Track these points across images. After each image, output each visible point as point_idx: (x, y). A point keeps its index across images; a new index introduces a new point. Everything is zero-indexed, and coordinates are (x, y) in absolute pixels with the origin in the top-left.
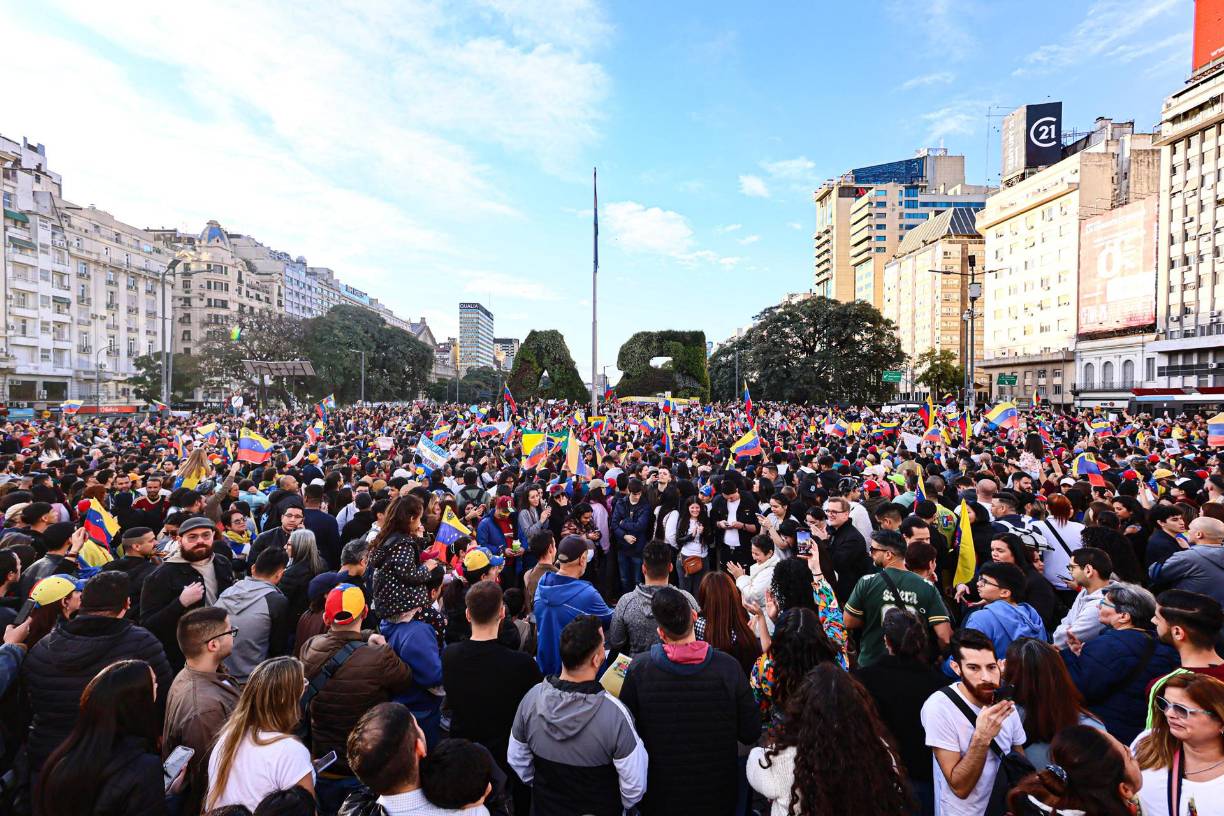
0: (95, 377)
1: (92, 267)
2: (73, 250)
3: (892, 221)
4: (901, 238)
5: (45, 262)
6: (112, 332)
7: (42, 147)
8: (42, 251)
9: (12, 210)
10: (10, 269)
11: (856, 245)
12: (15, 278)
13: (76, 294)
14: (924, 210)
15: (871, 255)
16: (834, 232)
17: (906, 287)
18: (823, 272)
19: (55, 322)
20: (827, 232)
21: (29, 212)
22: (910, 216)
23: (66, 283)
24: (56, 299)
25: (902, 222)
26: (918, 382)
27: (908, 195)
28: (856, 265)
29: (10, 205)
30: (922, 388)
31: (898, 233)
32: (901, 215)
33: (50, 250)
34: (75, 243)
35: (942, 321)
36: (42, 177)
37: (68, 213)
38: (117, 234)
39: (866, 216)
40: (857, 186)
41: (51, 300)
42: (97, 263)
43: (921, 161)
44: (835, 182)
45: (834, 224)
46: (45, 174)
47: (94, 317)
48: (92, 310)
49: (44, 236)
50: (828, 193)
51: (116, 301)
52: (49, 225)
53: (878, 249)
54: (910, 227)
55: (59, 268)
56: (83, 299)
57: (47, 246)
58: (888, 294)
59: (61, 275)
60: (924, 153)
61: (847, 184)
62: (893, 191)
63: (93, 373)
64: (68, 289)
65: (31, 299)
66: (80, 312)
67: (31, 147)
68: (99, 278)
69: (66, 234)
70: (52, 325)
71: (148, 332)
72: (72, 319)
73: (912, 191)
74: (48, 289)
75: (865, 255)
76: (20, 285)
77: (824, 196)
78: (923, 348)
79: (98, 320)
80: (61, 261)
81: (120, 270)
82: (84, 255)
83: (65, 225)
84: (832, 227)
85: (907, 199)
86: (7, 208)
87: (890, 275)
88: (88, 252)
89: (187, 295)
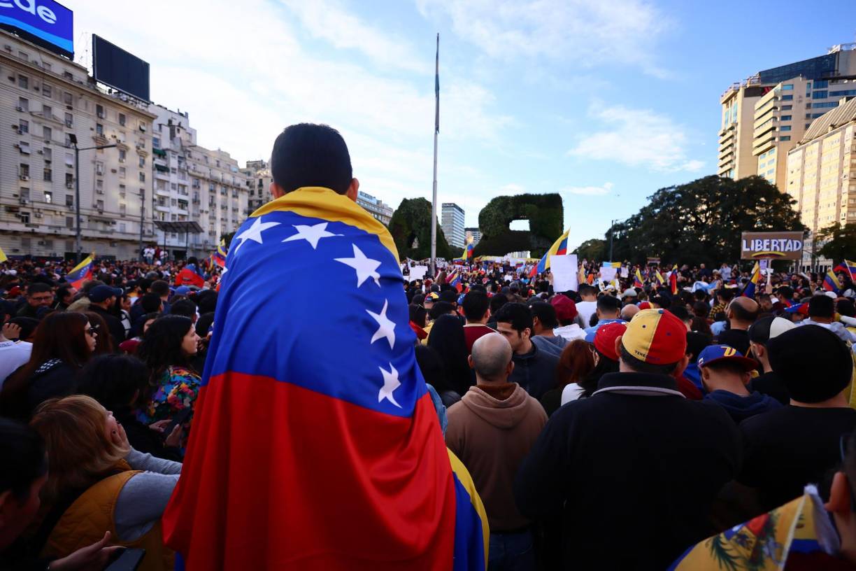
0: (202, 248)
1: (201, 181)
2: (190, 171)
3: (799, 111)
4: (807, 126)
5: (174, 178)
6: (212, 221)
7: (187, 114)
8: (173, 172)
9: (157, 148)
10: (155, 183)
11: (759, 137)
12: (158, 189)
13: (191, 198)
14: (834, 99)
15: (774, 144)
16: (738, 128)
17: (811, 170)
18: (726, 164)
19: (179, 215)
20: (732, 128)
21: (167, 150)
22: (817, 105)
23: (186, 191)
24: (180, 201)
25: (809, 111)
26: (819, 254)
27: (816, 86)
28: (758, 154)
29: (158, 146)
30: (823, 261)
31: (805, 122)
32: (808, 106)
33: (177, 171)
34: (192, 167)
35: (849, 198)
36: (181, 130)
37: (188, 149)
38: (218, 162)
39: (770, 110)
40: (764, 85)
41: (177, 201)
42: (203, 178)
43: (834, 57)
44: (741, 85)
45: (739, 121)
46: (182, 128)
47: (202, 211)
48: (201, 207)
49: (173, 163)
50: (734, 95)
51: (214, 202)
52: (177, 156)
53: (783, 139)
54: (816, 116)
55: (182, 182)
56: (196, 201)
57: (175, 169)
58: (790, 177)
59: (184, 186)
60: (836, 48)
61: (753, 85)
62: (800, 85)
63: (201, 245)
64: (187, 194)
65: (167, 201)
66: (194, 209)
67: (181, 114)
68: (205, 188)
69: (187, 162)
70: (177, 216)
71: (233, 221)
72: (189, 213)
73: (821, 82)
74: (175, 195)
75: (769, 144)
76: (161, 193)
77: (730, 98)
78: (825, 223)
79: (204, 214)
80: (184, 178)
81: (216, 183)
82: (196, 174)
83: (187, 156)
84: (737, 124)
85: (815, 90)
86: (155, 147)
87: (794, 160)
88: (199, 172)
89: (260, 199)
